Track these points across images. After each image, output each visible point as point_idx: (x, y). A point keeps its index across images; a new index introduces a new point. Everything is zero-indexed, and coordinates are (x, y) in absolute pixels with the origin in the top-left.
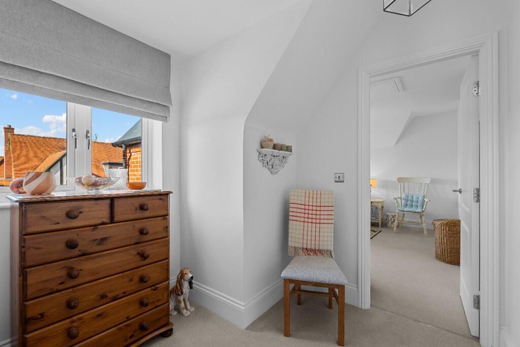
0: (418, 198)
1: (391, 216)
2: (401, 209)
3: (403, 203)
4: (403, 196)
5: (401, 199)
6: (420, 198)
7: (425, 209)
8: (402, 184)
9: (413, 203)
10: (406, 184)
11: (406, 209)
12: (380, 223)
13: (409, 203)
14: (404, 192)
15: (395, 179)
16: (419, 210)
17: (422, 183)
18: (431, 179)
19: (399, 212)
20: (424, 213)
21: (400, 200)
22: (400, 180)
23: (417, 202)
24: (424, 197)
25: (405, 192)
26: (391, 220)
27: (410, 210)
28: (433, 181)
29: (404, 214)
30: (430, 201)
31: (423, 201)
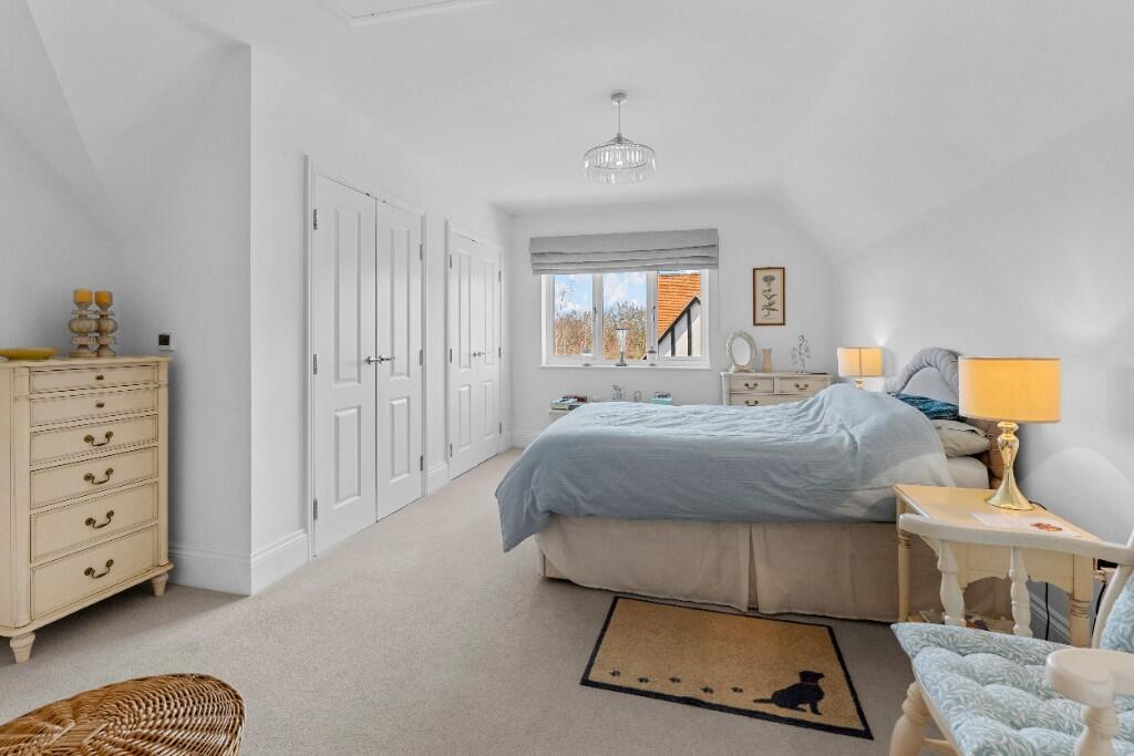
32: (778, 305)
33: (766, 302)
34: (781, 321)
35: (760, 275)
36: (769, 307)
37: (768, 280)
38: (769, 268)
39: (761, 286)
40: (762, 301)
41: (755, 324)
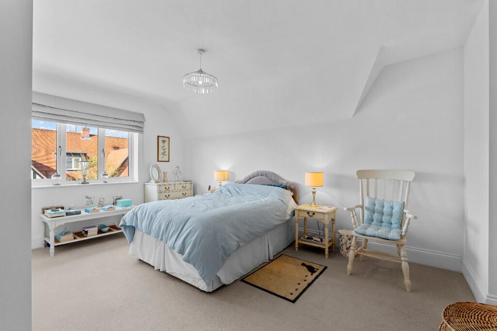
0: (392, 208)
1: (345, 237)
2: (362, 231)
3: (365, 216)
4: (366, 204)
5: (362, 207)
6: (396, 209)
7: (406, 232)
8: (365, 181)
9: (383, 218)
10: (372, 181)
11: (370, 231)
12: (327, 250)
13: (376, 216)
14: (368, 195)
15: (353, 173)
16: (394, 234)
17: (399, 181)
18: (416, 174)
19: (357, 235)
20: (405, 240)
21: (361, 209)
22: (361, 174)
23: (391, 215)
24: (403, 206)
25: (370, 196)
26: (346, 243)
27: (376, 233)
28: (419, 177)
29: (367, 240)
30: (415, 218)
31: (402, 215)
32: (167, 153)
33: (163, 151)
34: (168, 160)
35: (161, 139)
36: (163, 154)
37: (164, 141)
38: (163, 137)
39: (161, 144)
40: (161, 151)
41: (158, 161)
